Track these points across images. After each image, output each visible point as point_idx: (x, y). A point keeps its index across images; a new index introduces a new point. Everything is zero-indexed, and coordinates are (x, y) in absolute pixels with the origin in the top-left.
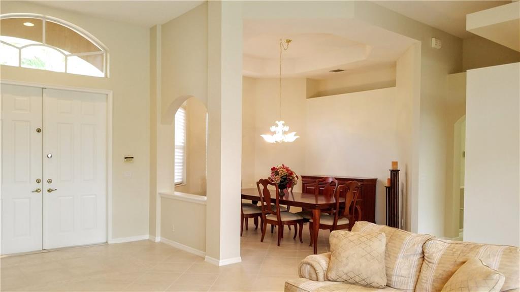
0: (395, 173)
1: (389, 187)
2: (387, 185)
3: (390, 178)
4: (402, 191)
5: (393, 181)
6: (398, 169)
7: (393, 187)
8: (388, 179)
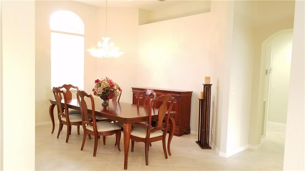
0: (207, 88)
1: (202, 100)
2: (201, 98)
3: (203, 91)
4: (213, 103)
5: (205, 95)
6: (211, 84)
7: (205, 100)
8: (202, 92)
